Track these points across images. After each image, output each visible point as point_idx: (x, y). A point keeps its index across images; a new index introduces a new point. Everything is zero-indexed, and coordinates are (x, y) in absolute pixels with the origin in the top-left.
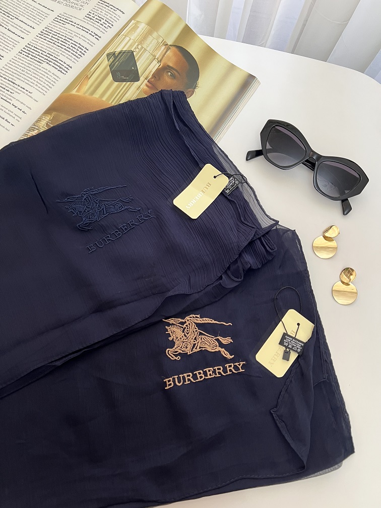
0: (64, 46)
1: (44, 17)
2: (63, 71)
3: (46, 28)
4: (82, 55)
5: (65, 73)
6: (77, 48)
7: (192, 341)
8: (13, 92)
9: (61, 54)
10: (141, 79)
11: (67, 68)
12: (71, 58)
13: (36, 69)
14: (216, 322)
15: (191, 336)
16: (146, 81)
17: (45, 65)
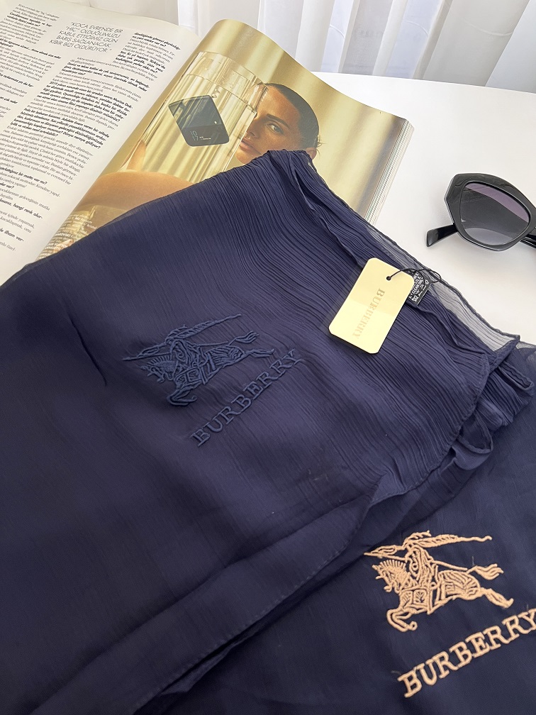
0: (90, 105)
1: (45, 68)
2: (95, 143)
3: (52, 83)
4: (123, 116)
5: (98, 145)
6: (111, 105)
7: (429, 585)
8: (11, 185)
9: (87, 117)
10: (230, 138)
11: (101, 138)
12: (104, 122)
13: (46, 145)
14: (462, 539)
15: (425, 575)
16: (239, 142)
17: (61, 137)
